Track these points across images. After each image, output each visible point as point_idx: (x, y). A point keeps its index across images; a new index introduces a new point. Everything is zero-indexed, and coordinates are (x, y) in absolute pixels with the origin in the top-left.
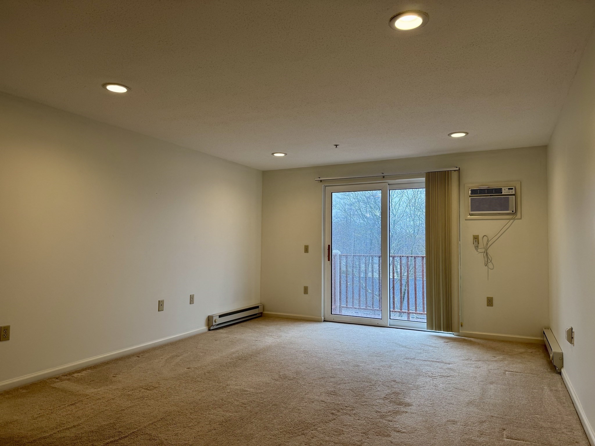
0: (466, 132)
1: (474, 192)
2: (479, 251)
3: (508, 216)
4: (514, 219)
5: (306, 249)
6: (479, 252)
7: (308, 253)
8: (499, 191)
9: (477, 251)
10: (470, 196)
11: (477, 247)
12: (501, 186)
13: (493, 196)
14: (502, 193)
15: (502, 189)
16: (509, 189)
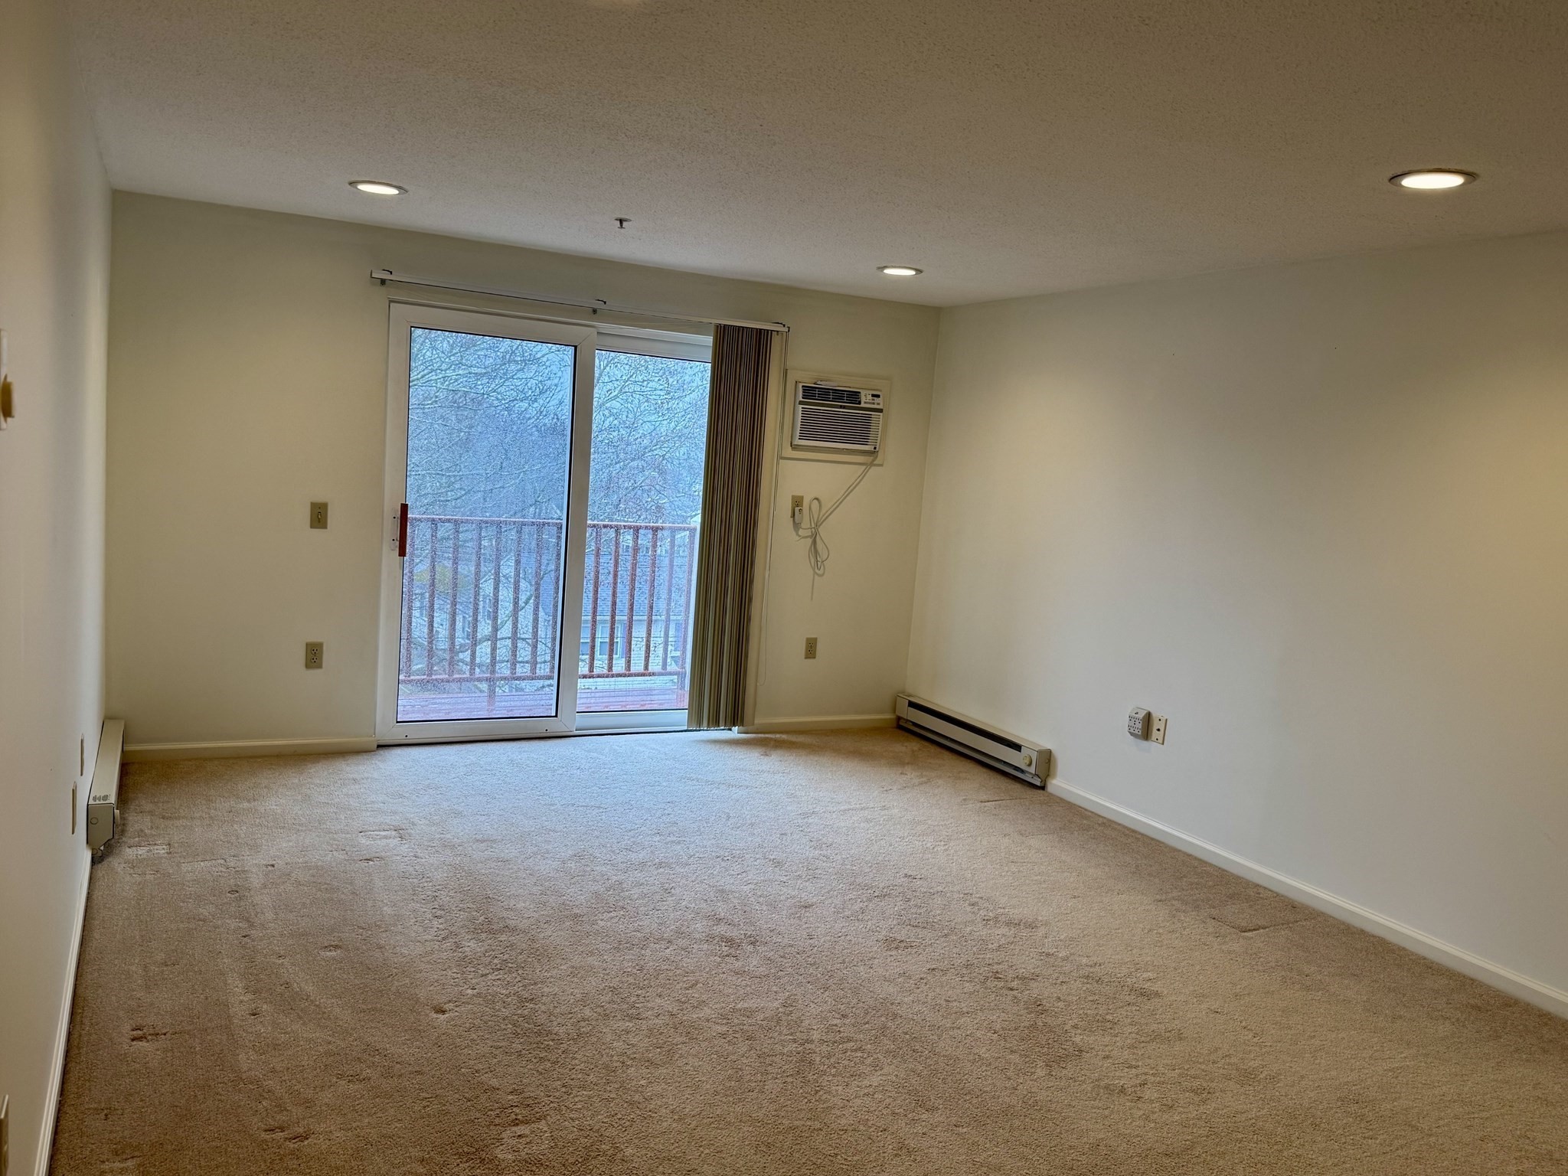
0: (918, 268)
1: (809, 392)
2: (800, 533)
3: (862, 458)
4: (872, 464)
5: (319, 516)
6: (800, 536)
7: (326, 527)
8: (854, 397)
9: (798, 535)
10: (801, 403)
11: (797, 526)
12: (858, 386)
13: (844, 407)
14: (860, 403)
15: (859, 393)
16: (873, 396)
